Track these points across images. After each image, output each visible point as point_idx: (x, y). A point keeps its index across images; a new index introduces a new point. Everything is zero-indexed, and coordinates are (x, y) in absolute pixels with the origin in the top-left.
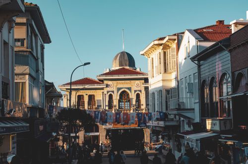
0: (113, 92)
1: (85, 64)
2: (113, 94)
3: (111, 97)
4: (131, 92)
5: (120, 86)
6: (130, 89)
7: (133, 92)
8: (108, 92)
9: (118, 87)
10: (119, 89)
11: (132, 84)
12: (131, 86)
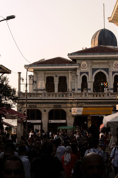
0: (87, 73)
1: (9, 18)
2: (86, 75)
3: (84, 79)
4: (108, 73)
5: (95, 67)
6: (107, 70)
7: (111, 74)
8: (81, 73)
9: (93, 67)
10: (94, 70)
11: (110, 64)
12: (108, 67)
